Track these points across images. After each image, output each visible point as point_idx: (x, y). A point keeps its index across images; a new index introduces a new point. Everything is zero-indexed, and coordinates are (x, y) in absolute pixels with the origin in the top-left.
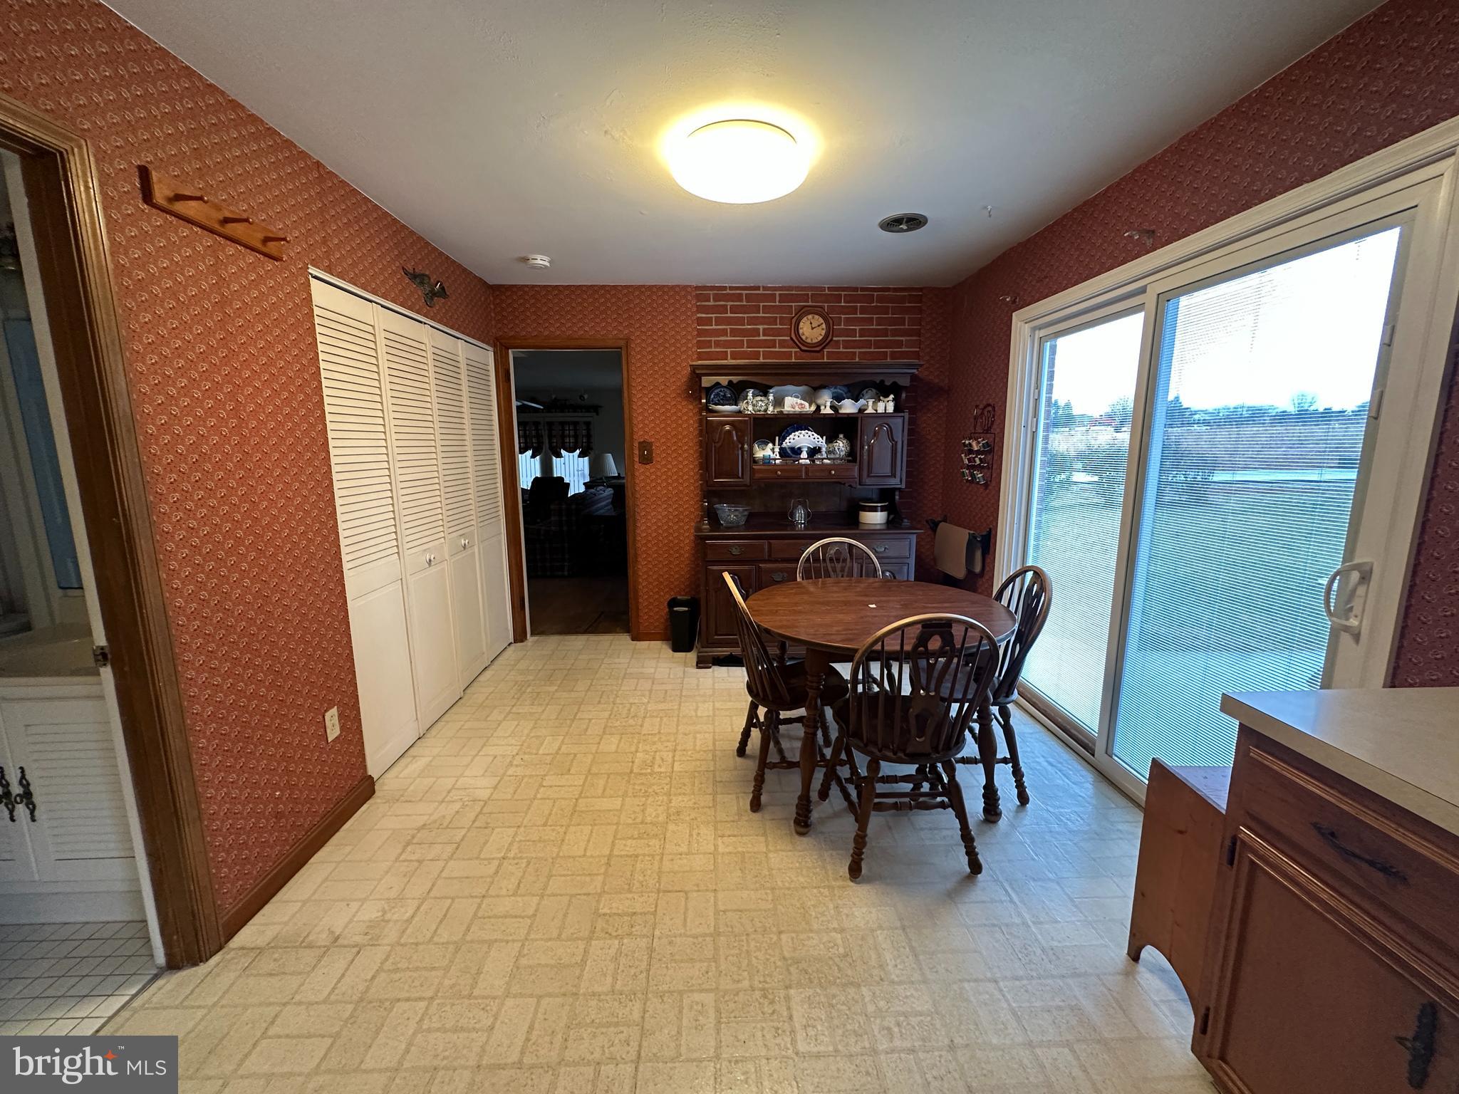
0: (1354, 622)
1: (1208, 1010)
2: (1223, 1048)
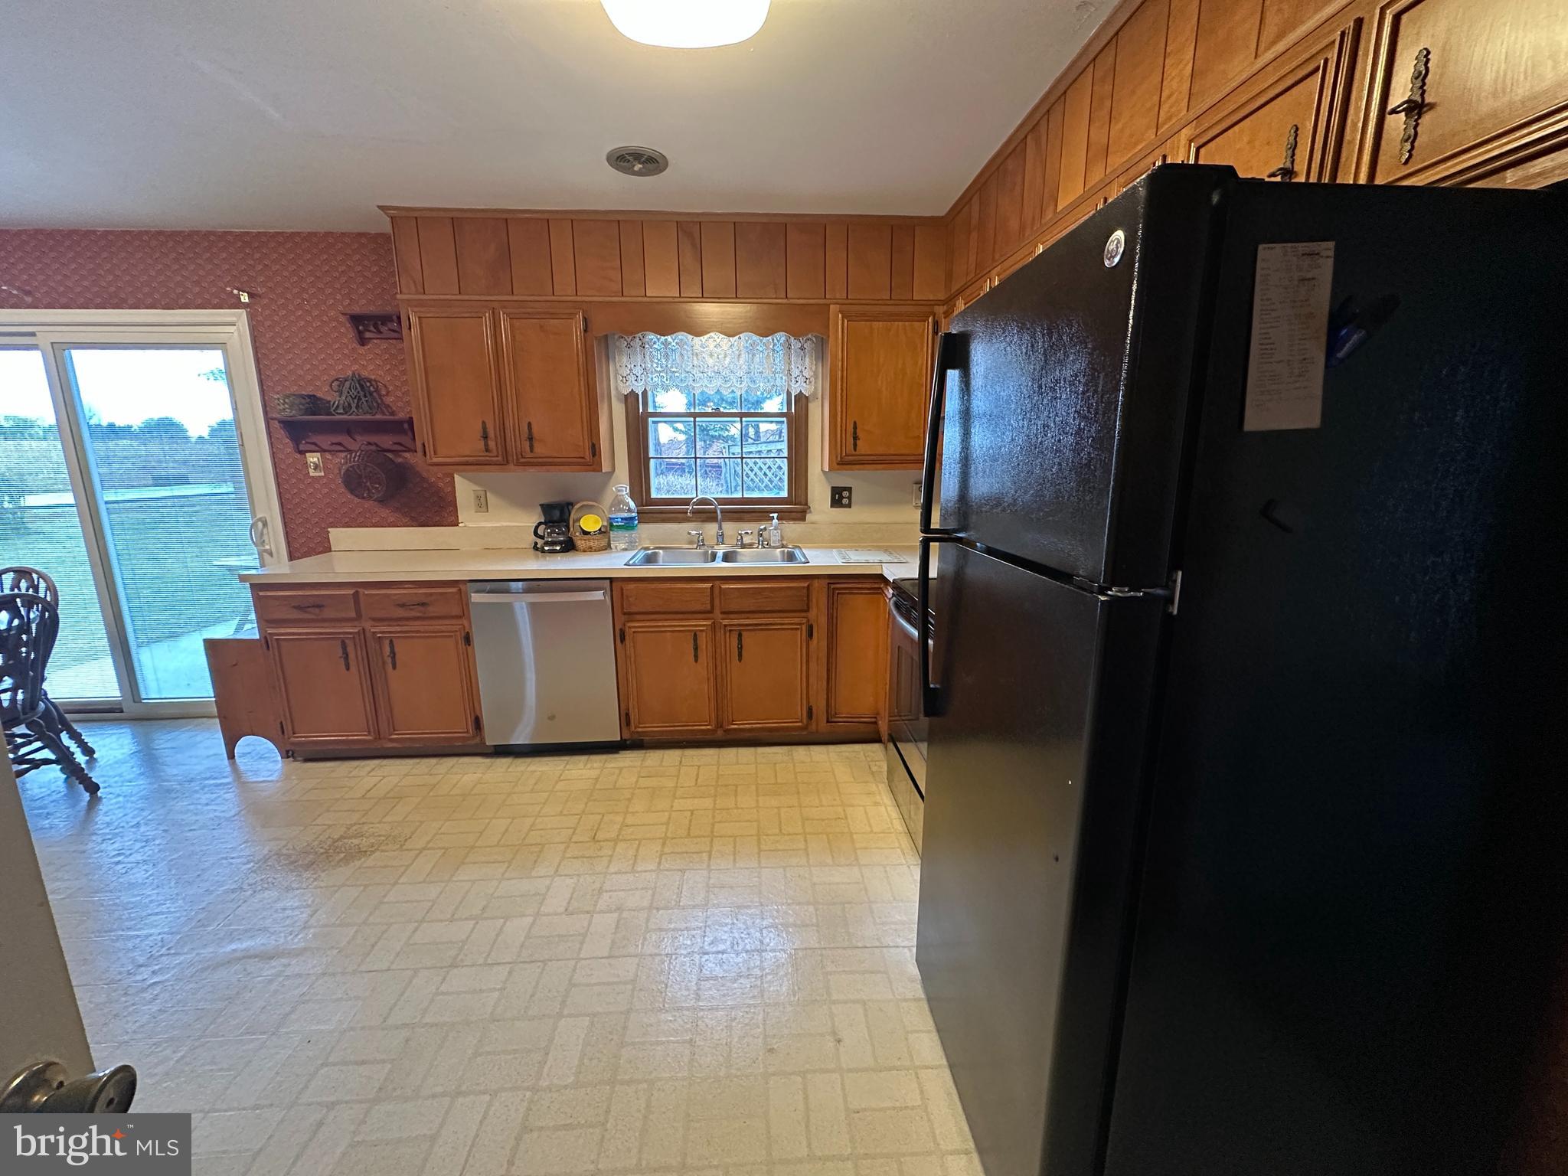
0: (267, 547)
1: (281, 723)
2: (293, 729)
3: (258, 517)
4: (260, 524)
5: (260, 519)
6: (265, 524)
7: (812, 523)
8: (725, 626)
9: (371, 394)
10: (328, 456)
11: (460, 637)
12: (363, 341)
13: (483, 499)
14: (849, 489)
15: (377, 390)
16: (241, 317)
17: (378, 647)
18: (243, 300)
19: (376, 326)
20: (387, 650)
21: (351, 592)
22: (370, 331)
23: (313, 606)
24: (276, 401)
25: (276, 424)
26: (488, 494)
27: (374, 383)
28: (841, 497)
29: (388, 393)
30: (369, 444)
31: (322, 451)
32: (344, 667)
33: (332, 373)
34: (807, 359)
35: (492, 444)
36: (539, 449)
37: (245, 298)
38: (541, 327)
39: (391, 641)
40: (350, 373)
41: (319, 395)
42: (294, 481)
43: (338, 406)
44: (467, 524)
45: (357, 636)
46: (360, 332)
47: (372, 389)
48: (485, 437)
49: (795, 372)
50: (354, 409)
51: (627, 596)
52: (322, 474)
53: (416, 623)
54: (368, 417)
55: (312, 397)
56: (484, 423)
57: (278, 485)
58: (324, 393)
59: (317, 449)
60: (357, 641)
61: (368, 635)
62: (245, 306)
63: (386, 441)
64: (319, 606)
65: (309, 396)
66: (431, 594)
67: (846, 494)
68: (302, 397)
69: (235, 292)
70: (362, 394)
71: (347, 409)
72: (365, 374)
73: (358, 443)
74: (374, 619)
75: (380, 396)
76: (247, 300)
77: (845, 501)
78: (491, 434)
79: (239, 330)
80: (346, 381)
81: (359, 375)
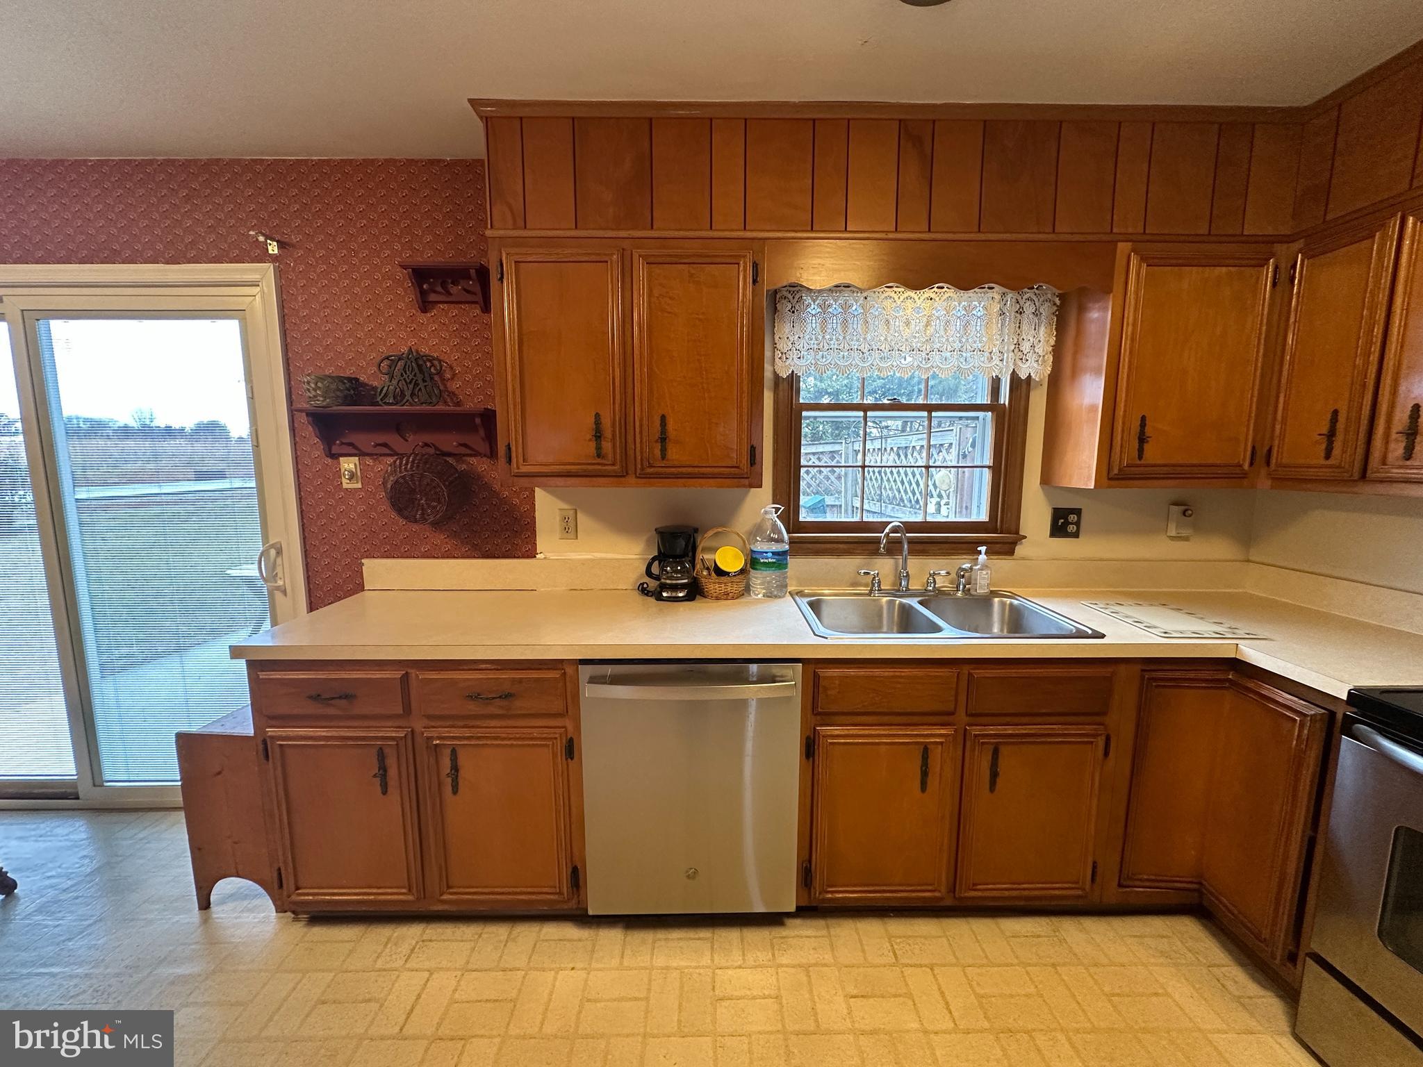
0: (280, 583)
1: (279, 869)
2: (296, 881)
3: (271, 543)
4: (273, 552)
5: (272, 546)
6: (279, 552)
7: (1023, 559)
8: (976, 736)
9: (431, 375)
10: (369, 461)
11: (560, 746)
12: (425, 306)
13: (572, 524)
14: (1078, 512)
15: (439, 373)
16: (265, 274)
17: (432, 761)
18: (270, 252)
19: (443, 284)
20: (446, 763)
21: (398, 675)
22: (435, 292)
23: (340, 698)
24: (306, 386)
25: (303, 418)
26: (579, 515)
27: (436, 363)
28: (1067, 523)
29: (454, 375)
30: (426, 445)
31: (361, 454)
32: (379, 788)
33: (383, 349)
34: (1042, 329)
35: (607, 446)
36: (674, 453)
37: (273, 248)
38: (691, 275)
39: (454, 752)
40: (405, 350)
41: (363, 378)
42: (321, 494)
43: (386, 395)
44: (549, 555)
45: (402, 743)
46: (423, 293)
47: (432, 370)
48: (598, 435)
49: (1026, 347)
50: (408, 397)
51: (826, 689)
52: (359, 485)
53: (493, 723)
54: (425, 408)
55: (354, 381)
56: (597, 416)
57: (300, 500)
58: (371, 376)
59: (357, 452)
60: (403, 750)
61: (418, 740)
62: (274, 259)
63: (449, 441)
64: (346, 697)
65: (350, 379)
66: (520, 681)
67: (1073, 518)
68: (341, 379)
69: (261, 239)
70: (420, 377)
71: (399, 398)
72: (424, 350)
73: (412, 442)
74: (429, 717)
75: (443, 380)
76: (276, 252)
77: (1072, 528)
78: (608, 433)
79: (262, 292)
80: (400, 359)
81: (417, 352)
